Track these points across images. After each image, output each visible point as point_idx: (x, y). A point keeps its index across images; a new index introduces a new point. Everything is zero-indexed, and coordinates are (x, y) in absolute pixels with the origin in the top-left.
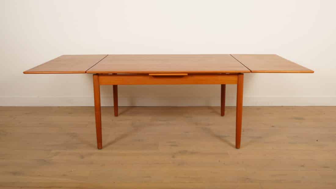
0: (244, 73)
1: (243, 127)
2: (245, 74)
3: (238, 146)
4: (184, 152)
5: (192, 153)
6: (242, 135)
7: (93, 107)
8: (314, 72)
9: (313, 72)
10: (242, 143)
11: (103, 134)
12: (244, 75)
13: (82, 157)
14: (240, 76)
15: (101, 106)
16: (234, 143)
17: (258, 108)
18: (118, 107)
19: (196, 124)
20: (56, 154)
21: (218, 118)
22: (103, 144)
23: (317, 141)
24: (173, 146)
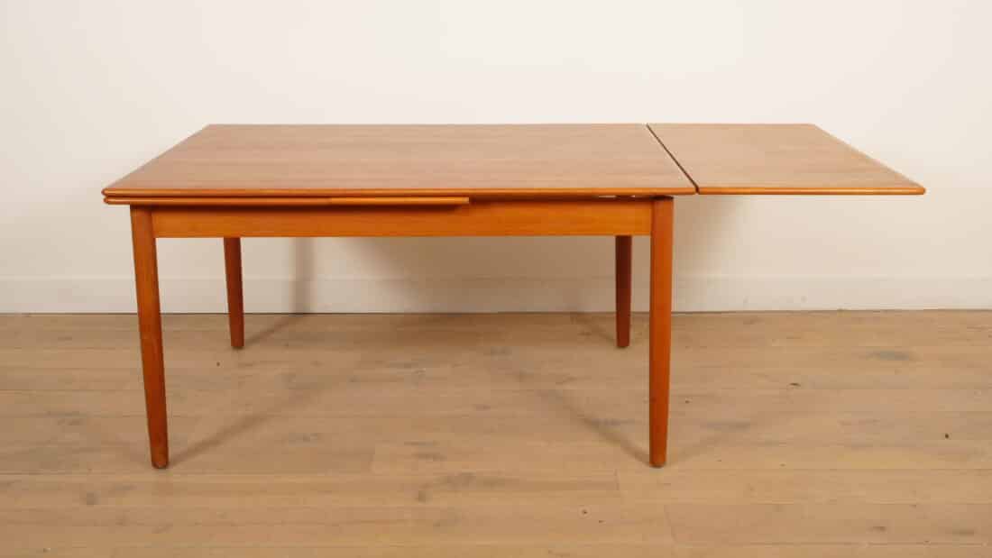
0: (675, 196)
1: (675, 388)
2: (676, 198)
3: (657, 456)
5: (492, 483)
7: (133, 314)
8: (928, 191)
9: (921, 192)
10: (672, 445)
11: (168, 412)
12: (675, 200)
13: (90, 500)
14: (661, 205)
16: (644, 446)
17: (751, 319)
19: (521, 377)
23: (947, 436)
24: (426, 456)
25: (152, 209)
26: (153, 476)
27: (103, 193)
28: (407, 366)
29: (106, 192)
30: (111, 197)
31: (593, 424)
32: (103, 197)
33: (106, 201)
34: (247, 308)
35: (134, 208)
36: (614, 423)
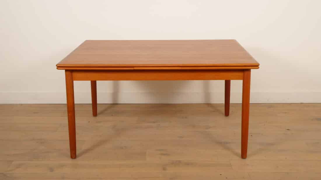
1: (250, 130)
3: (244, 155)
4: (177, 163)
5: (188, 164)
6: (249, 141)
7: (66, 104)
10: (249, 152)
11: (77, 139)
13: (51, 170)
14: (246, 73)
15: (75, 103)
16: (239, 151)
18: (98, 105)
20: (19, 166)
21: (221, 119)
22: (78, 152)
24: (164, 155)
25: (72, 71)
26: (70, 161)
27: (57, 66)
28: (154, 122)
29: (58, 66)
30: (59, 67)
31: (220, 143)
32: (56, 67)
33: (57, 69)
34: (98, 102)
35: (66, 71)
36: (227, 143)
